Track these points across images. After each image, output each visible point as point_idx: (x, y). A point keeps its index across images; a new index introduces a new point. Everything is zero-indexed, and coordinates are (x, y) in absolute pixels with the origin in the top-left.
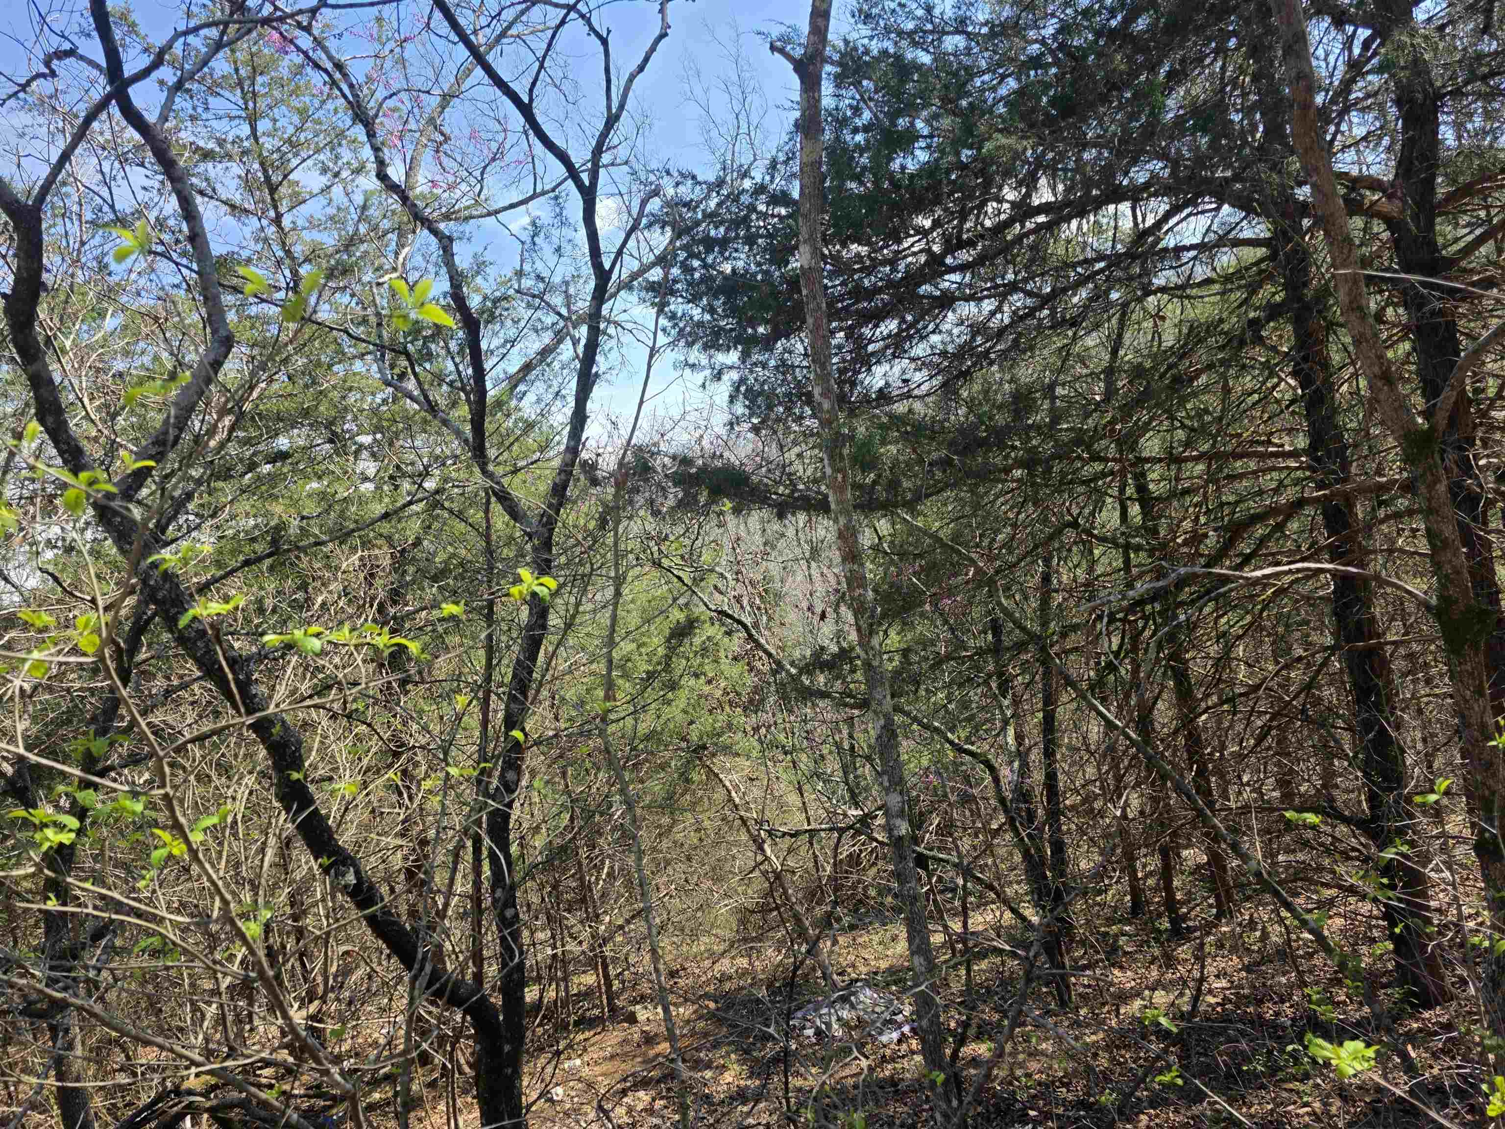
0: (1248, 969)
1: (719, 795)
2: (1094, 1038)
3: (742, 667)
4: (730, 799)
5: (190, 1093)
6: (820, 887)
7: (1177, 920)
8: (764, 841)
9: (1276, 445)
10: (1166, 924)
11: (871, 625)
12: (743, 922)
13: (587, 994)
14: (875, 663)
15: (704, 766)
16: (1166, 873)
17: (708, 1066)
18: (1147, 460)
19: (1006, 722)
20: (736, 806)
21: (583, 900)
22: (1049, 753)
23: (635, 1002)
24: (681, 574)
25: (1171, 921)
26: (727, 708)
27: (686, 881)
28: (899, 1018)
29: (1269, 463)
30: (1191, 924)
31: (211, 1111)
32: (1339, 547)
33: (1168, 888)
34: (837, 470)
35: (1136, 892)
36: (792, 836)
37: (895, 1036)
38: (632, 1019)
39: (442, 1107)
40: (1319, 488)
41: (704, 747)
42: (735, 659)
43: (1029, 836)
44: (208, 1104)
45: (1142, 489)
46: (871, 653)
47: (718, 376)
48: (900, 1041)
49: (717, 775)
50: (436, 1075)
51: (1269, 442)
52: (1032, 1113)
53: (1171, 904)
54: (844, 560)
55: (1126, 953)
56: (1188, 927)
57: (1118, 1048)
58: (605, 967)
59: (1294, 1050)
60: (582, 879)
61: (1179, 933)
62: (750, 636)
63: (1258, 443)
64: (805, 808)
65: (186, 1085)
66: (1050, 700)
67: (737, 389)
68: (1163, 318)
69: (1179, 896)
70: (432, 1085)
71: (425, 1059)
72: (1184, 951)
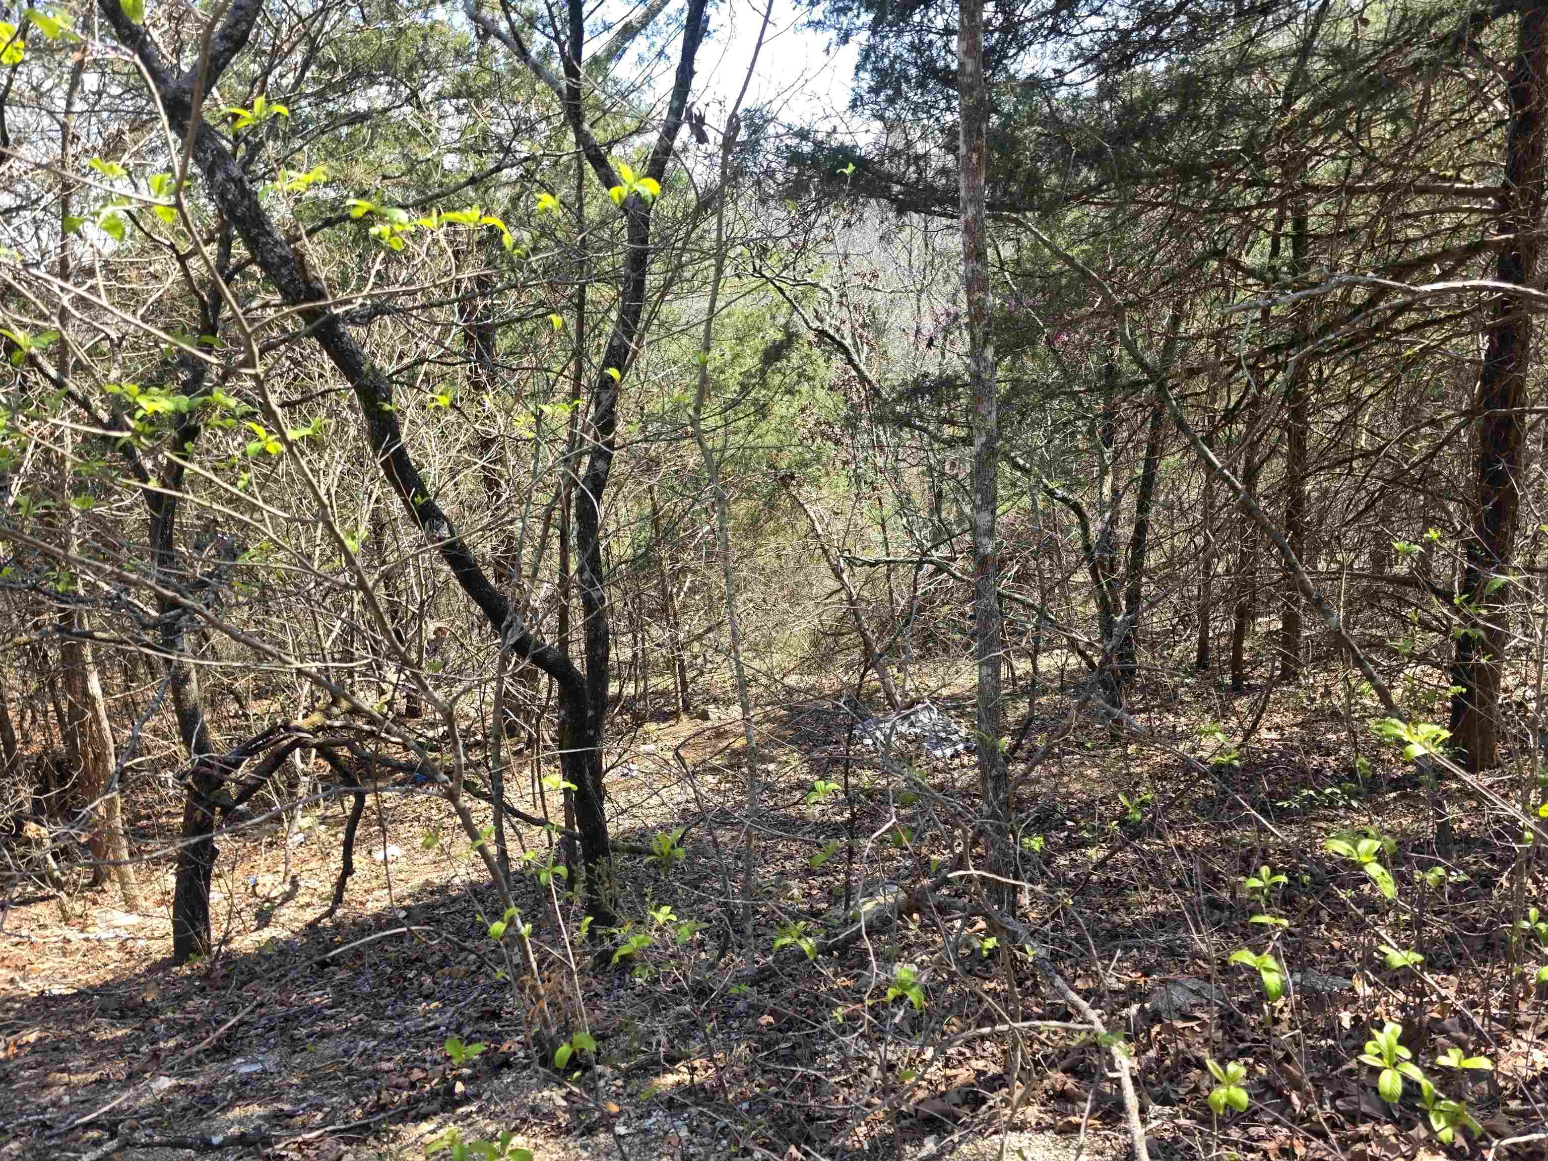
0: (1301, 725)
1: (802, 525)
2: (1139, 770)
3: (838, 397)
4: (814, 529)
5: (298, 729)
6: (892, 617)
7: (1238, 679)
8: (842, 571)
9: (1465, 182)
10: (1228, 680)
11: (987, 334)
12: (815, 644)
13: (664, 693)
14: (985, 376)
15: (790, 495)
16: (1238, 635)
17: (772, 760)
18: (1315, 189)
19: (1104, 472)
20: (818, 536)
21: (664, 609)
22: (1142, 508)
23: (706, 702)
24: (783, 286)
25: (1234, 678)
26: (819, 440)
27: (764, 600)
28: (955, 738)
29: (1453, 202)
30: (1252, 682)
31: (319, 747)
32: (1506, 303)
33: (1238, 649)
34: (971, 149)
35: (1203, 649)
36: (872, 565)
37: (949, 752)
38: (705, 716)
39: (527, 771)
40: (1501, 231)
41: (792, 477)
42: (831, 388)
43: (1108, 584)
44: (316, 741)
45: (1300, 223)
46: (982, 365)
47: (845, 38)
48: (952, 757)
49: (802, 505)
50: (522, 746)
51: (1458, 179)
52: (1069, 823)
53: (1236, 663)
54: (967, 257)
55: (1182, 702)
56: (1249, 685)
57: (1159, 779)
58: (682, 669)
59: (1332, 793)
60: (664, 590)
61: (1238, 688)
62: (850, 361)
63: (1445, 178)
64: (886, 542)
65: (294, 723)
66: (1155, 451)
67: (866, 57)
68: (1365, 22)
69: (1245, 657)
70: (519, 753)
71: (512, 731)
72: (1242, 704)
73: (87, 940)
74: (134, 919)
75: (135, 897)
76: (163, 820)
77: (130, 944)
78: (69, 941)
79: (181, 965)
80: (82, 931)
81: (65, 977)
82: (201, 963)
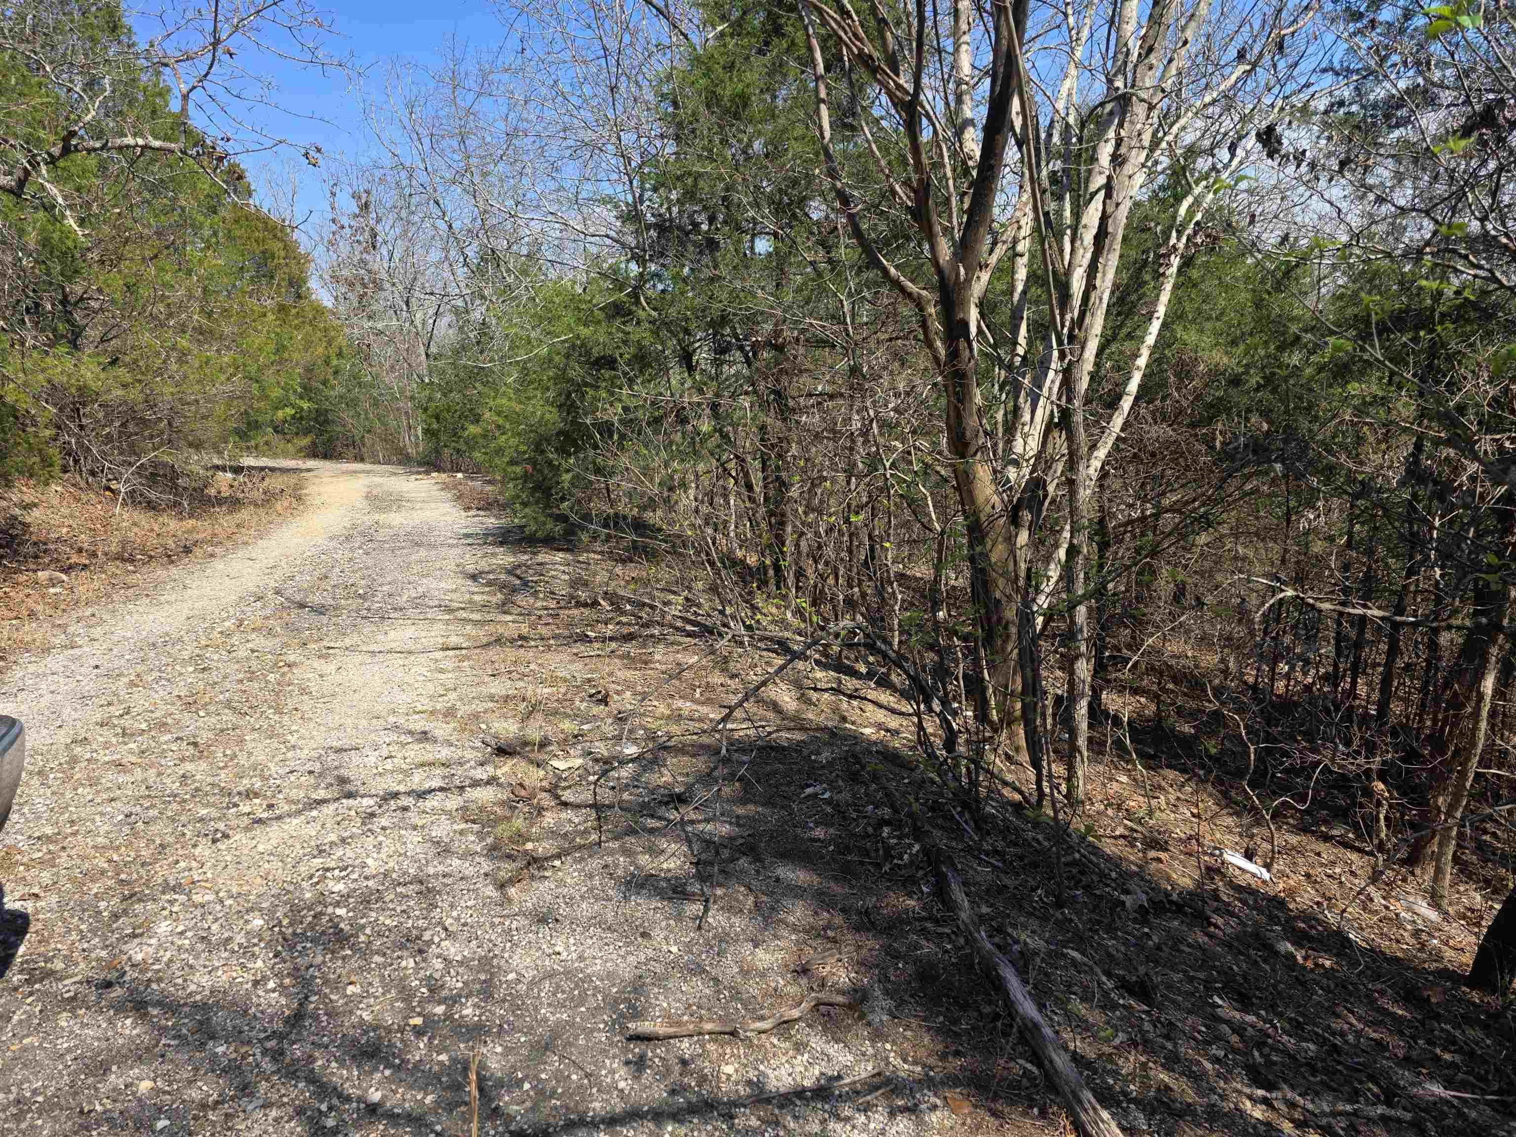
73: (1387, 908)
74: (1433, 915)
75: (1442, 897)
76: (1487, 838)
77: (1424, 936)
78: (1372, 900)
79: (1472, 989)
80: (1384, 898)
81: (1362, 929)
82: (1494, 1001)
